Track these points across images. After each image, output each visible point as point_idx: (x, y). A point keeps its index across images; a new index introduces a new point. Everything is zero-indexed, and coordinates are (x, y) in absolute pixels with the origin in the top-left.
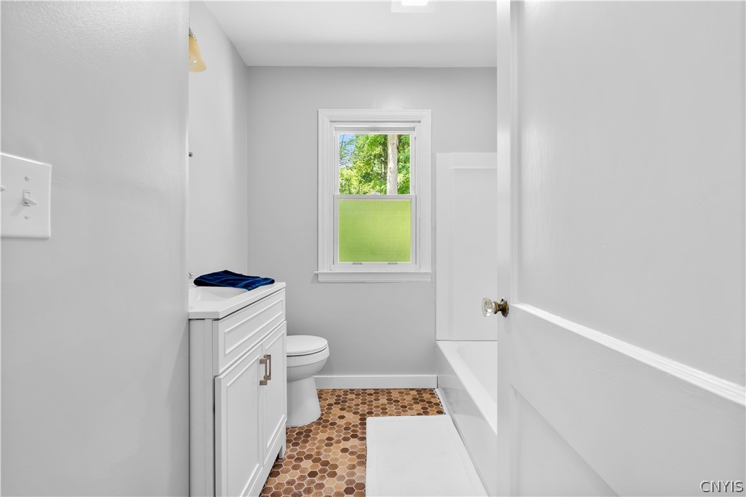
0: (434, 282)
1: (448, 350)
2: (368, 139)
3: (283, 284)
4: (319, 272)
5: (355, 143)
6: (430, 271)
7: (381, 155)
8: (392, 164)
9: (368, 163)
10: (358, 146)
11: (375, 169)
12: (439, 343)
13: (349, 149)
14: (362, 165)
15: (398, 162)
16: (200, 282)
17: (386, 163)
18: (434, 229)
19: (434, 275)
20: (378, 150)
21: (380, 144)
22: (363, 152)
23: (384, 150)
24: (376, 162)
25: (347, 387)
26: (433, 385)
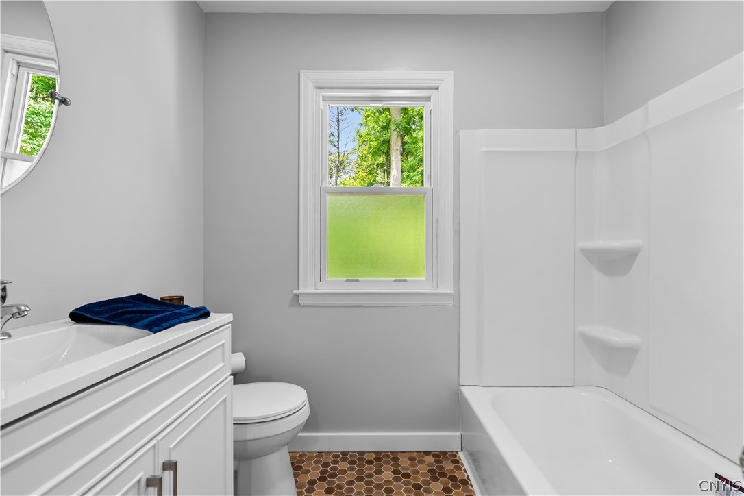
0: (457, 307)
1: (477, 399)
2: (371, 147)
3: (229, 317)
4: (301, 291)
5: (357, 152)
6: (450, 290)
7: (384, 164)
8: (395, 172)
9: (371, 173)
10: (361, 155)
11: (377, 179)
12: (465, 390)
13: (352, 158)
14: (364, 174)
15: (402, 171)
16: (81, 316)
17: (389, 173)
18: (457, 233)
19: (456, 297)
20: (382, 159)
21: (383, 153)
22: (365, 161)
23: (387, 159)
24: (379, 172)
25: (338, 449)
26: (455, 447)
